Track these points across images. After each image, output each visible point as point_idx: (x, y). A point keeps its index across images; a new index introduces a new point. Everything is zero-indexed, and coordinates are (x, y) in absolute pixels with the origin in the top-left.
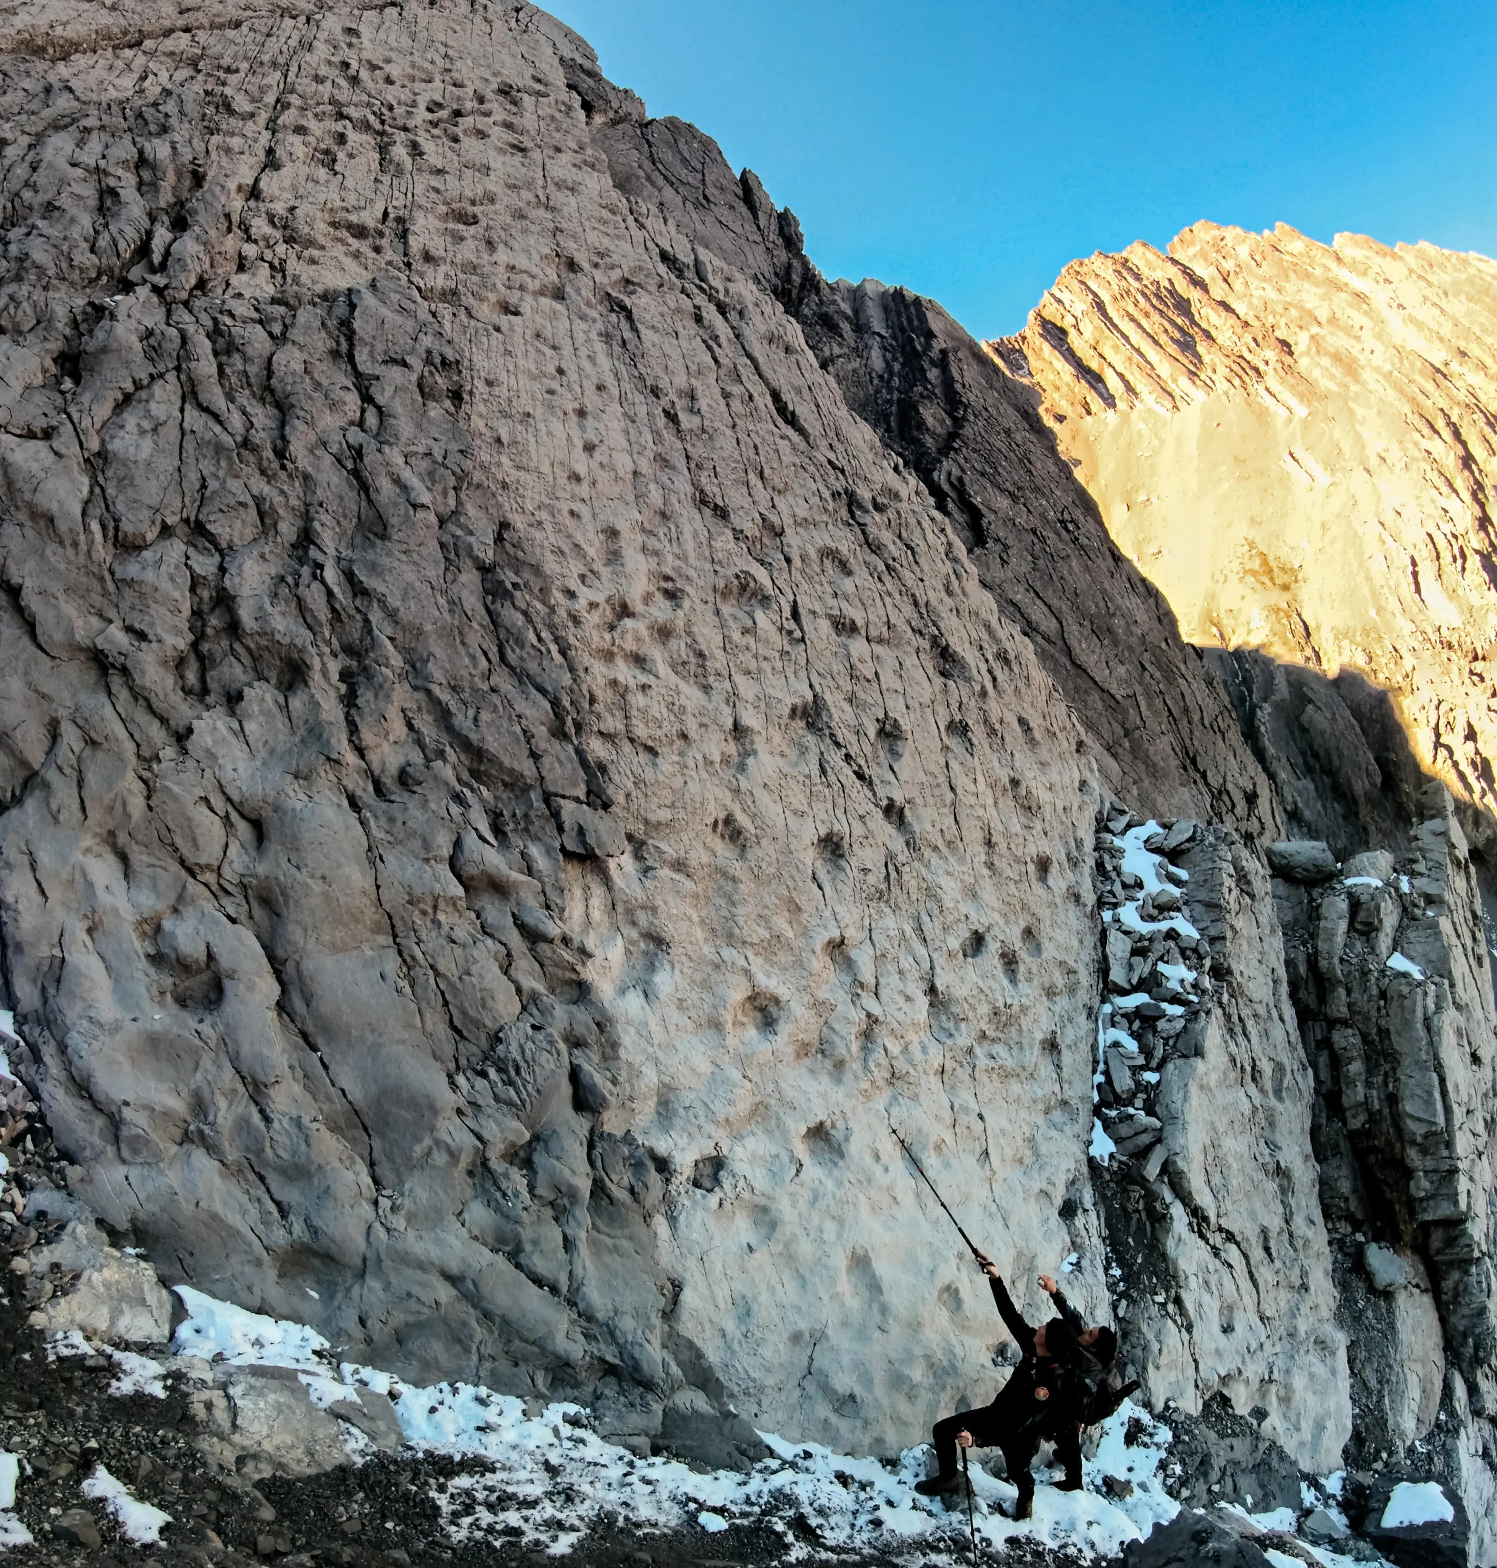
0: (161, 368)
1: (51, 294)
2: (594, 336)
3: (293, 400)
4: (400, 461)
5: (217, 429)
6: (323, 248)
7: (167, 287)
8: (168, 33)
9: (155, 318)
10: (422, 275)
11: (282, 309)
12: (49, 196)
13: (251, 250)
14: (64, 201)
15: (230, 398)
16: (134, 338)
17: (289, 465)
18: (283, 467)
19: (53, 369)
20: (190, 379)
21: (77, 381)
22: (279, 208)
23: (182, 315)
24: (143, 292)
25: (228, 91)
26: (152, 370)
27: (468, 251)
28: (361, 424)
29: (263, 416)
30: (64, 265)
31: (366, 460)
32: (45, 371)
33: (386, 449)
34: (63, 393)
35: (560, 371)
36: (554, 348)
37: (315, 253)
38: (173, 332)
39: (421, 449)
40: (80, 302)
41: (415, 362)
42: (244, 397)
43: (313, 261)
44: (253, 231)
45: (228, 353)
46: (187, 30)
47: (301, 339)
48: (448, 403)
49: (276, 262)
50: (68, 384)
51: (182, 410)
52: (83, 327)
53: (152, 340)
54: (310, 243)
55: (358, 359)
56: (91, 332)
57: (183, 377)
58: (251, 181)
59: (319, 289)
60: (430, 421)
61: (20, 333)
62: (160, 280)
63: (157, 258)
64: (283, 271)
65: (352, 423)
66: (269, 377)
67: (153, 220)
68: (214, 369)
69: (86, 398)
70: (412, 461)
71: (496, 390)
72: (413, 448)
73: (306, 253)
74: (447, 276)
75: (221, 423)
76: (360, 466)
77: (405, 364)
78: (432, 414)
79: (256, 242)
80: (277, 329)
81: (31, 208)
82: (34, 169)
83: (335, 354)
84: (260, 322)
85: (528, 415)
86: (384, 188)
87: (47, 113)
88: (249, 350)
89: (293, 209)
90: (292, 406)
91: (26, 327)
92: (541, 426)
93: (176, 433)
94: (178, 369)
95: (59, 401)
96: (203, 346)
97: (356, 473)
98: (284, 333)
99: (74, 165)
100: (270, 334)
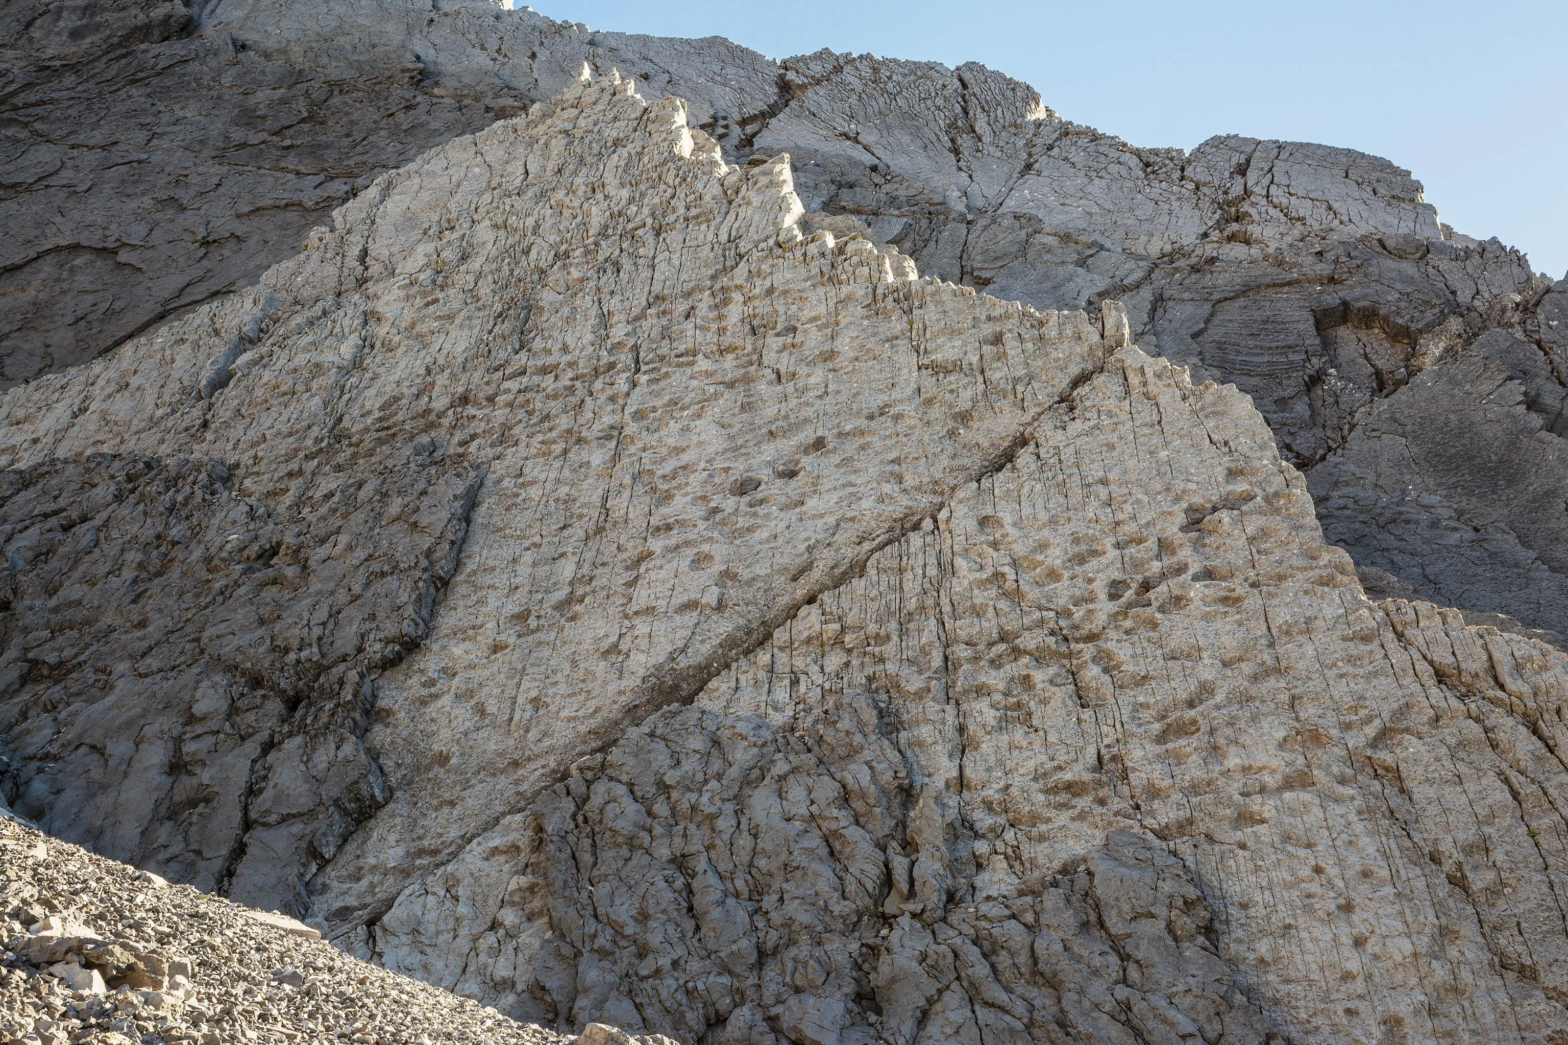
0: (945, 982)
1: (828, 947)
2: (1353, 817)
3: (1061, 976)
4: (1164, 1003)
5: (1007, 1018)
6: (1049, 820)
7: (923, 911)
8: (792, 612)
9: (922, 942)
10: (1152, 813)
11: (1029, 899)
12: (784, 857)
13: (981, 847)
14: (799, 858)
15: (1008, 990)
16: (914, 964)
17: (1073, 1032)
18: (1068, 1034)
19: (856, 1009)
20: (972, 984)
21: (879, 1012)
22: (991, 793)
23: (945, 933)
24: (905, 921)
25: (891, 668)
26: (939, 986)
27: (1194, 769)
28: (1124, 981)
29: (1042, 998)
30: (827, 919)
31: (1135, 1009)
32: (850, 1012)
33: (1149, 996)
34: (871, 1025)
35: (1318, 870)
36: (1309, 846)
37: (1043, 828)
38: (943, 948)
39: (1181, 988)
40: (854, 946)
41: (1161, 911)
42: (1021, 988)
43: (1042, 838)
44: (978, 825)
45: (994, 952)
46: (811, 600)
47: (1054, 922)
48: (1201, 939)
49: (1010, 851)
50: (873, 1018)
51: (973, 1012)
52: (866, 967)
53: (929, 961)
54: (1034, 819)
55: (1108, 924)
56: (875, 969)
57: (965, 984)
58: (955, 773)
59: (1057, 865)
60: (1188, 961)
61: (817, 987)
62: (916, 907)
63: (904, 887)
64: (1018, 858)
65: (1117, 982)
66: (1036, 963)
67: (884, 849)
68: (987, 970)
69: (893, 1023)
70: (1176, 1000)
71: (1252, 912)
72: (1174, 989)
73: (1035, 832)
74: (1179, 806)
75: (1008, 1012)
76: (1131, 1016)
77: (1152, 916)
78: (1187, 954)
79: (983, 836)
80: (1029, 918)
81: (771, 875)
82: (755, 837)
83: (1085, 925)
84: (1013, 916)
85: (1289, 926)
86: (1089, 727)
87: (734, 772)
88: (1011, 944)
89: (1008, 787)
90: (1062, 982)
91: (819, 981)
92: (1304, 934)
93: (975, 1030)
94: (958, 978)
95: (872, 1031)
96: (972, 953)
97: (1127, 1023)
98: (1037, 920)
99: (788, 820)
100: (1025, 925)
